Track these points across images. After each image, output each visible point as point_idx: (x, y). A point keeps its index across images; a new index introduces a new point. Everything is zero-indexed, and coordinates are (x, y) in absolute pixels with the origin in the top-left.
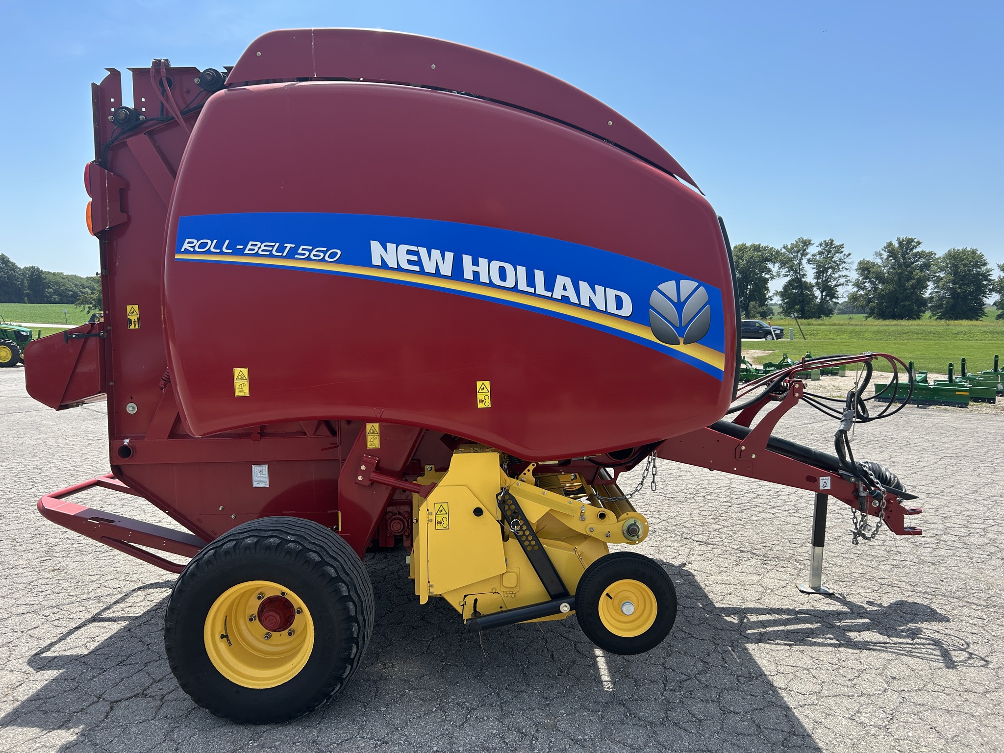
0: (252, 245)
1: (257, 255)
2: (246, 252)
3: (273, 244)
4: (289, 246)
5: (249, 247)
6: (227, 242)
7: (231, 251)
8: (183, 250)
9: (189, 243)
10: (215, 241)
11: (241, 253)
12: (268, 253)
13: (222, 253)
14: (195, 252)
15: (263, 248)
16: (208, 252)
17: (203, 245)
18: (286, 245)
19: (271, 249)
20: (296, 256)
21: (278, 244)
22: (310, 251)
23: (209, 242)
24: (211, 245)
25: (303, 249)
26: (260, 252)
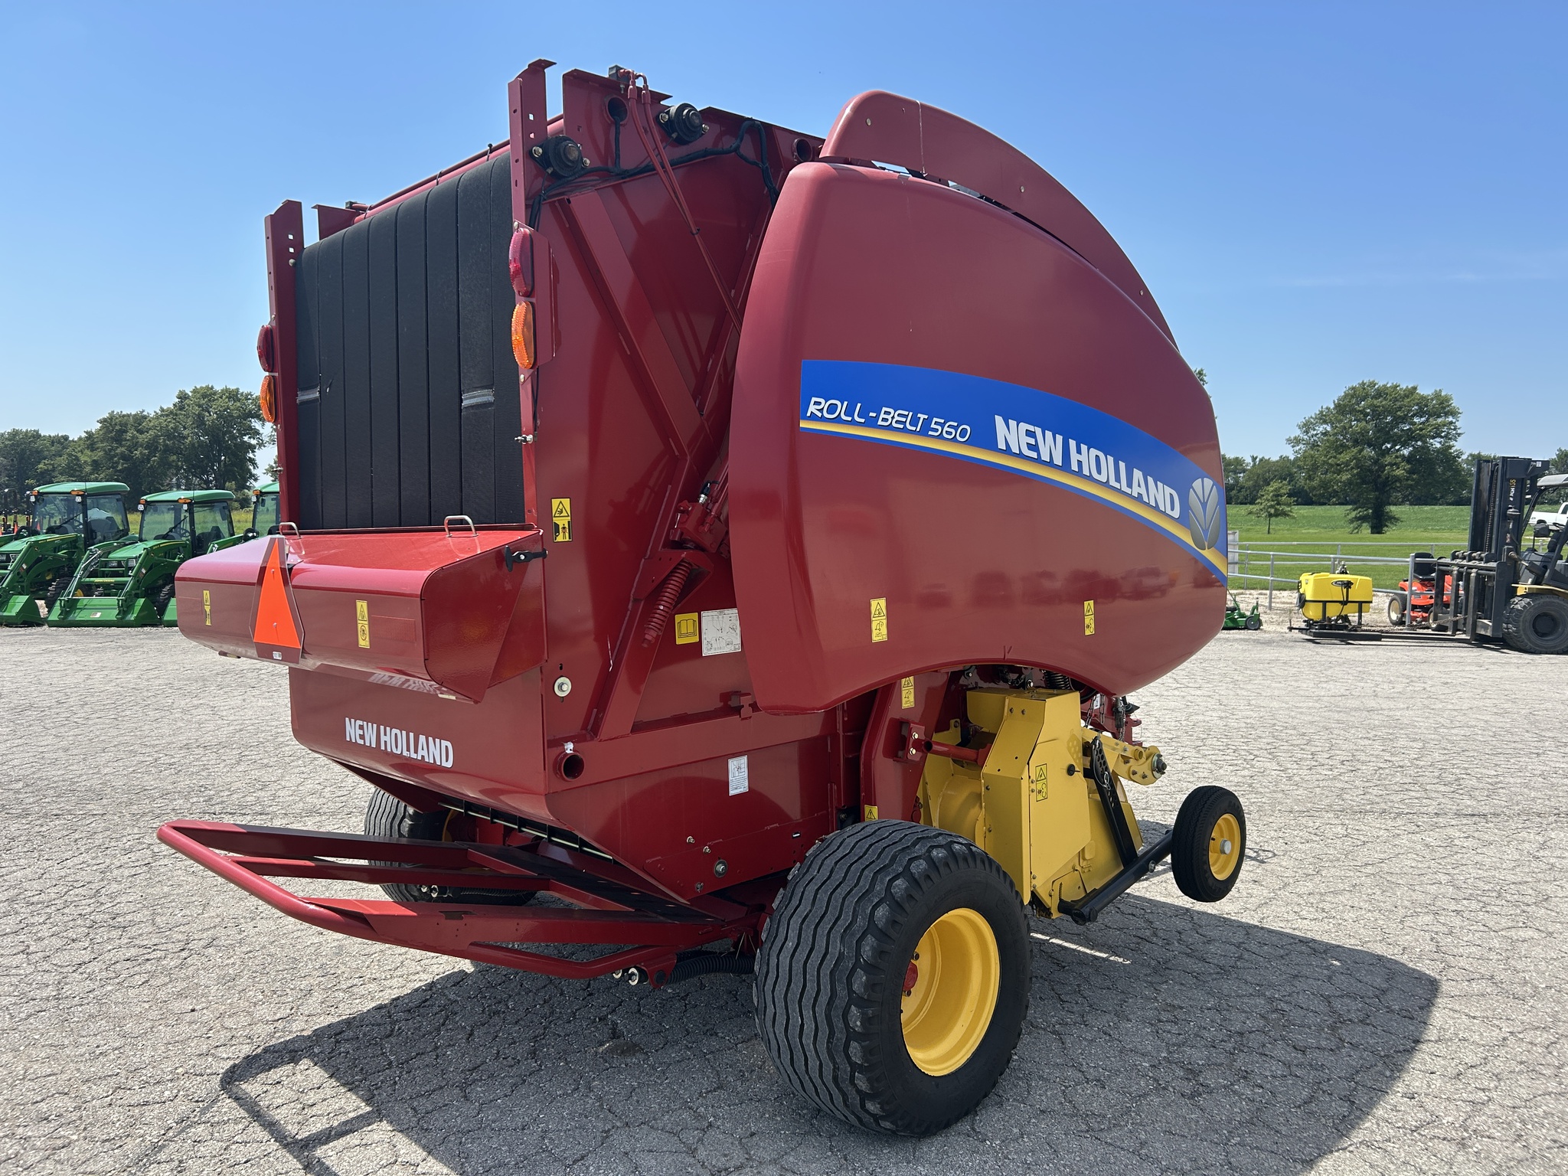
0: (886, 413)
1: (890, 428)
2: (880, 423)
3: (906, 413)
4: (922, 416)
5: (882, 416)
6: (859, 405)
7: (863, 420)
8: (808, 414)
9: (816, 403)
10: (846, 403)
11: (871, 423)
12: (901, 426)
13: (853, 423)
14: (823, 419)
15: (897, 418)
16: (838, 420)
17: (832, 409)
18: (919, 415)
19: (904, 420)
20: (930, 433)
21: (911, 414)
22: (942, 425)
23: (839, 403)
24: (841, 407)
25: (936, 423)
26: (894, 424)
